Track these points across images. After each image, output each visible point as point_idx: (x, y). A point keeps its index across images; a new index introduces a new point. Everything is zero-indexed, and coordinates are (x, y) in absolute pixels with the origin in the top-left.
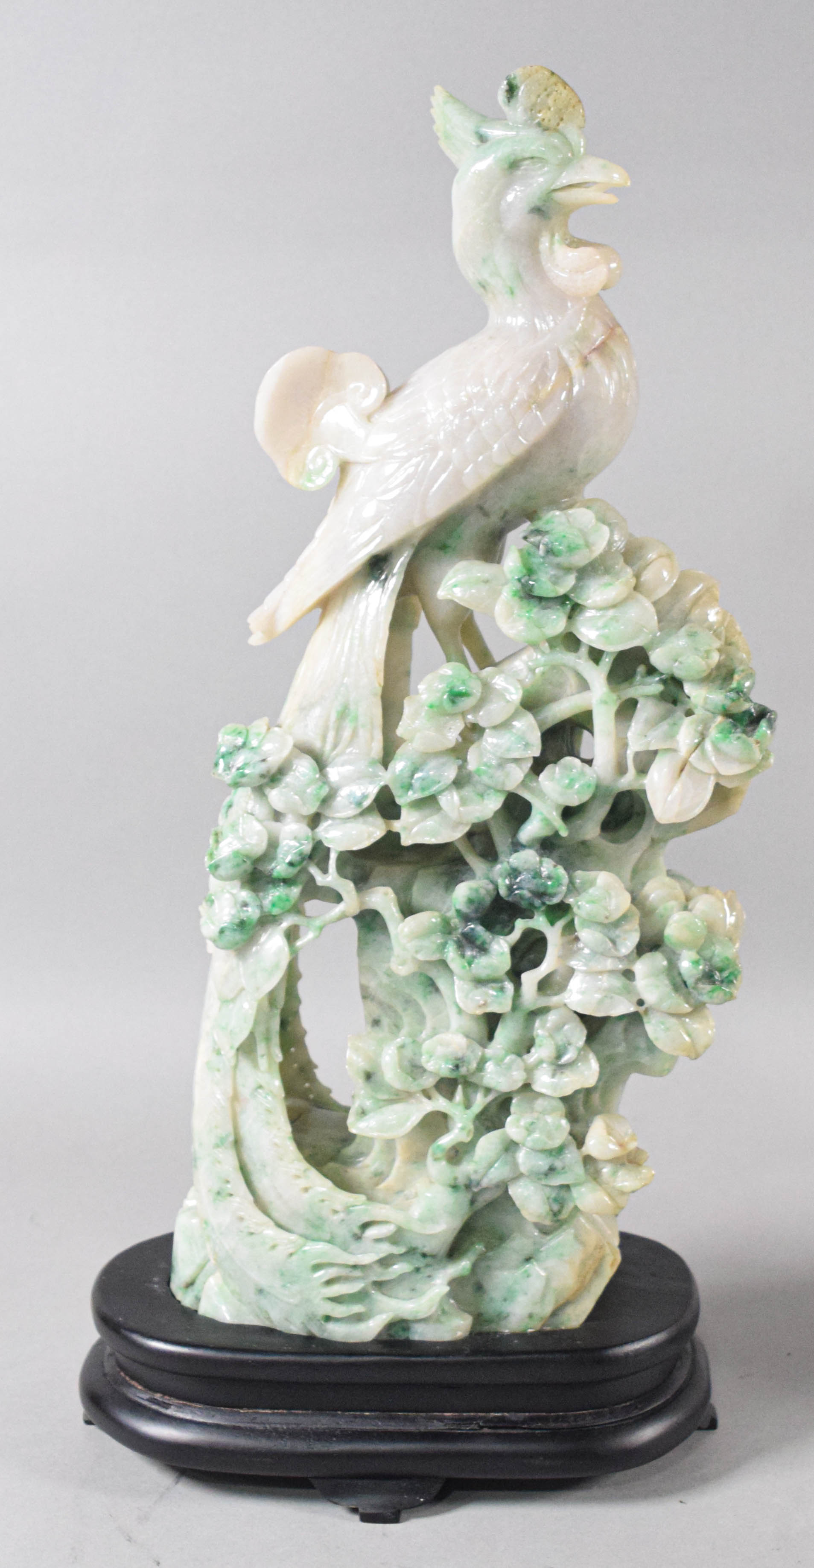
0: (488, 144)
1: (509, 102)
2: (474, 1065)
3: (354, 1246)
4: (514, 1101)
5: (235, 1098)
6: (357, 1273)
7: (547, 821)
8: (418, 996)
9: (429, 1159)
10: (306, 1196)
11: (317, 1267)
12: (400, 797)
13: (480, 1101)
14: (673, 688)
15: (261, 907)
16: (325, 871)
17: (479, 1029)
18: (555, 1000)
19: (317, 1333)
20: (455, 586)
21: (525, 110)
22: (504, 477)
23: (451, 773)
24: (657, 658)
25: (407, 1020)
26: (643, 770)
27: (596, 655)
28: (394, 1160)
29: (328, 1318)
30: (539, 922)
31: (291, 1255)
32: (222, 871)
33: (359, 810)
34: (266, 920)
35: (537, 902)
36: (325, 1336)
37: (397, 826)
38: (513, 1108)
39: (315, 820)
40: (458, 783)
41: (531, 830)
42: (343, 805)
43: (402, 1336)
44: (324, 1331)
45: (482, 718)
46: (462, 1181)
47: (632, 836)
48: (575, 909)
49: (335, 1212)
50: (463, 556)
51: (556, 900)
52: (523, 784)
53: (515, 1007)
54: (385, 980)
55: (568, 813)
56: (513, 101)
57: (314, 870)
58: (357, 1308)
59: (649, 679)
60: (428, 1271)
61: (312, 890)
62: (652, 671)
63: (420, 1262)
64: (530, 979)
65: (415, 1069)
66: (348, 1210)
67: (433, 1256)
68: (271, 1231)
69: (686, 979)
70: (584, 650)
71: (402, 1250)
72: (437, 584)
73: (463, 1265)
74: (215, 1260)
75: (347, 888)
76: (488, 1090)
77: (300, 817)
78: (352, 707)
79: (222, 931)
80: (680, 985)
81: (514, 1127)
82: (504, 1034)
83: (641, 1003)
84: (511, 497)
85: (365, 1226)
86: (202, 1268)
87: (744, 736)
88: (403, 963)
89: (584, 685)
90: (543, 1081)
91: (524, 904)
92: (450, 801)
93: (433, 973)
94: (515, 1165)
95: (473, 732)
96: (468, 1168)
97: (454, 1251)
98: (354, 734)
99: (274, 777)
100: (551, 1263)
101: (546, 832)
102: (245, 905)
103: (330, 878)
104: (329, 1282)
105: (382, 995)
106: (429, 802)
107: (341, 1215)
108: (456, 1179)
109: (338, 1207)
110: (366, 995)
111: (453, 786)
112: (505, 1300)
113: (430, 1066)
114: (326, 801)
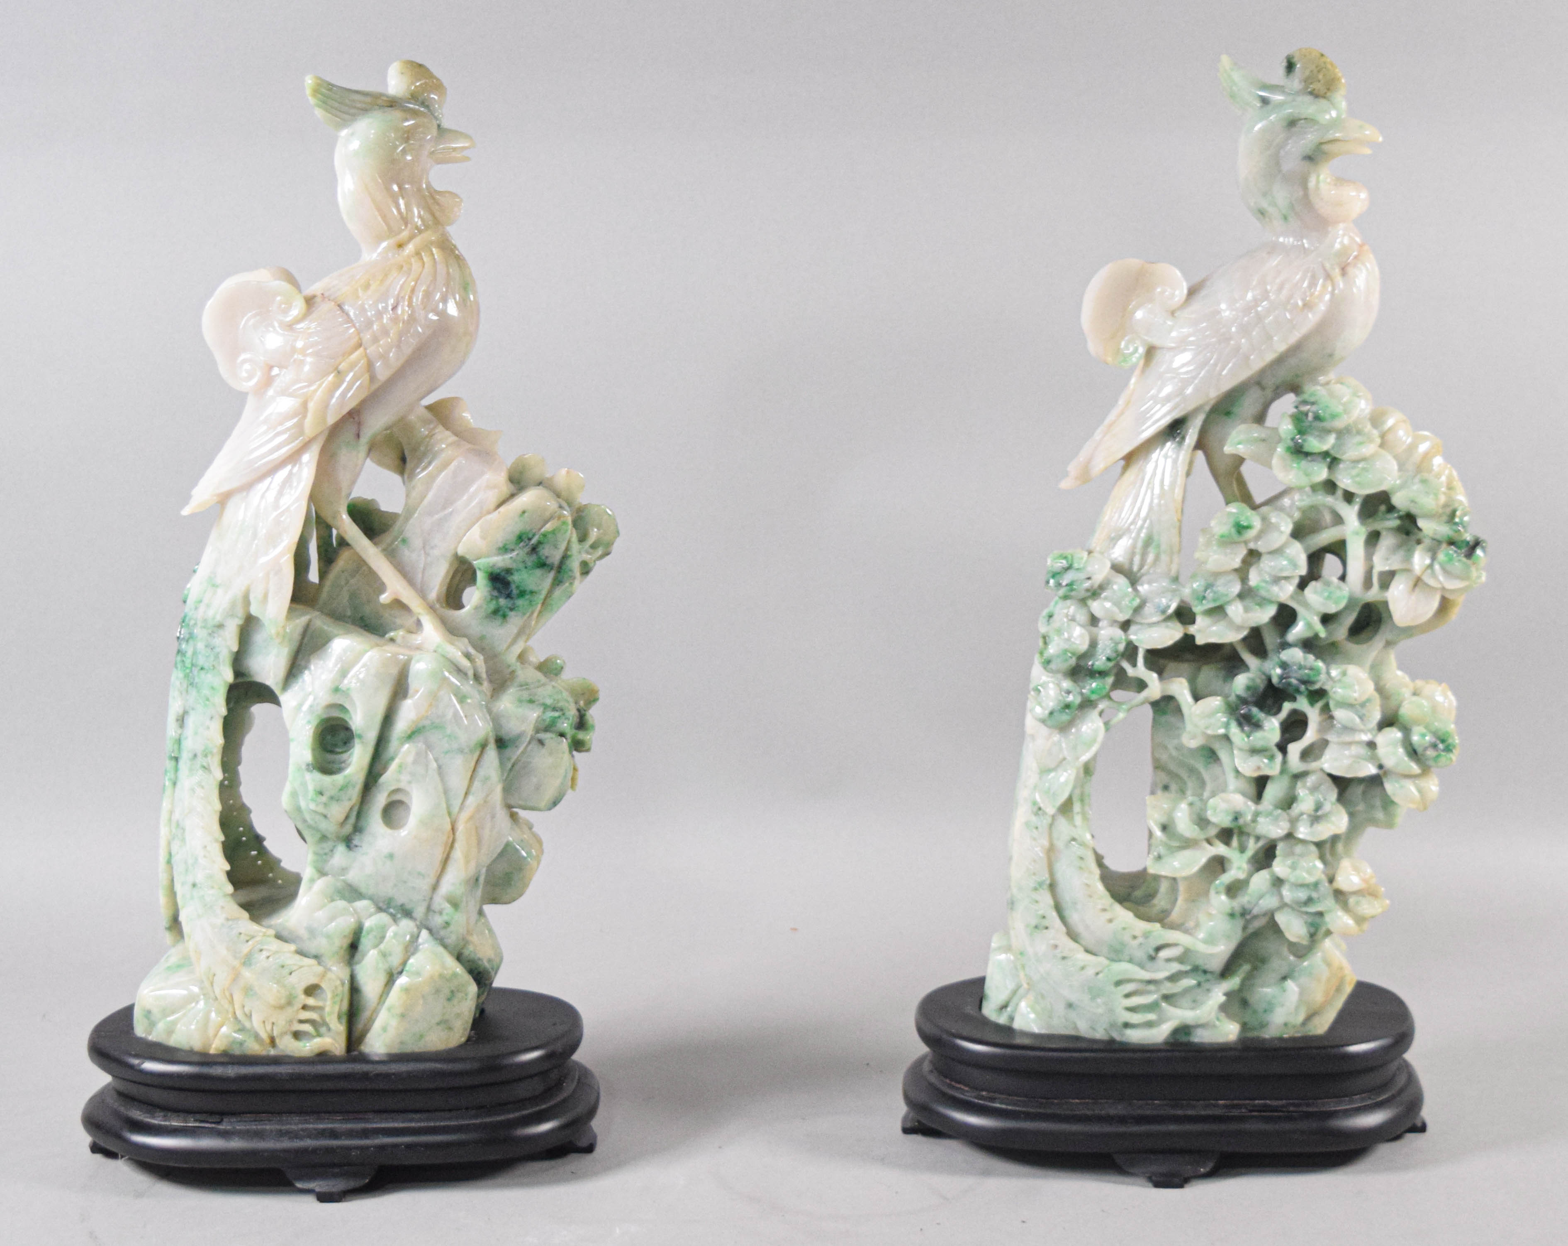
0: (1270, 107)
1: (1288, 75)
2: (1249, 818)
3: (1149, 965)
4: (1278, 848)
5: (1051, 851)
6: (1152, 987)
7: (1309, 625)
8: (1200, 766)
9: (1212, 892)
10: (1111, 925)
11: (1118, 983)
12: (1196, 606)
13: (1252, 846)
14: (1407, 523)
15: (1082, 694)
16: (1134, 665)
17: (1252, 790)
18: (1314, 765)
19: (1117, 1036)
20: (1239, 443)
21: (1300, 82)
22: (1280, 360)
23: (1236, 588)
24: (1398, 500)
25: (1191, 784)
26: (1385, 585)
27: (1349, 497)
28: (1176, 900)
29: (1127, 1025)
30: (1302, 704)
31: (1097, 974)
32: (1053, 666)
33: (1163, 617)
34: (1087, 704)
35: (1303, 688)
36: (1124, 1039)
37: (1192, 630)
38: (1278, 852)
39: (1125, 626)
40: (1241, 596)
41: (1298, 631)
42: (1151, 614)
43: (1183, 1039)
44: (1123, 1035)
45: (1261, 546)
46: (1238, 909)
47: (1370, 639)
48: (1331, 694)
49: (1135, 937)
50: (1244, 421)
51: (1317, 687)
52: (1292, 597)
53: (1283, 771)
54: (1174, 753)
55: (1327, 619)
56: (1291, 76)
57: (1125, 665)
58: (1151, 1016)
59: (1389, 516)
60: (1206, 986)
61: (1122, 680)
62: (1391, 509)
63: (1202, 978)
64: (1295, 749)
65: (1202, 822)
66: (1146, 935)
67: (1212, 973)
68: (1082, 957)
69: (1416, 747)
70: (1339, 493)
71: (1188, 968)
72: (1222, 442)
73: (1234, 982)
74: (1028, 984)
75: (1152, 678)
76: (1258, 838)
77: (1114, 622)
78: (1156, 538)
79: (1051, 713)
80: (1413, 753)
81: (1279, 867)
82: (1272, 792)
83: (1381, 767)
84: (1283, 374)
85: (1158, 949)
86: (1014, 992)
87: (1464, 559)
88: (1194, 737)
89: (1338, 520)
90: (1303, 832)
91: (1291, 690)
92: (1236, 610)
93: (1216, 746)
94: (1281, 897)
95: (1253, 556)
96: (1244, 900)
97: (1226, 972)
98: (1157, 558)
99: (1095, 593)
100: (1303, 980)
101: (1309, 634)
102: (1068, 692)
103: (1140, 670)
104: (1128, 996)
105: (1172, 766)
106: (1218, 611)
107: (1140, 940)
108: (1233, 908)
109: (1137, 933)
110: (1158, 766)
111: (1238, 599)
112: (1265, 1011)
113: (1213, 819)
114: (1138, 610)
